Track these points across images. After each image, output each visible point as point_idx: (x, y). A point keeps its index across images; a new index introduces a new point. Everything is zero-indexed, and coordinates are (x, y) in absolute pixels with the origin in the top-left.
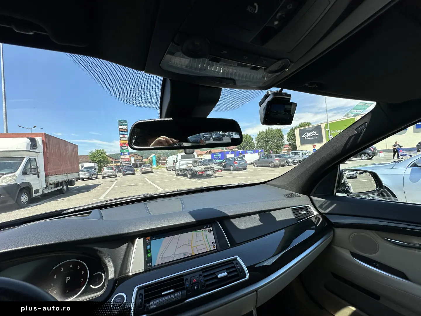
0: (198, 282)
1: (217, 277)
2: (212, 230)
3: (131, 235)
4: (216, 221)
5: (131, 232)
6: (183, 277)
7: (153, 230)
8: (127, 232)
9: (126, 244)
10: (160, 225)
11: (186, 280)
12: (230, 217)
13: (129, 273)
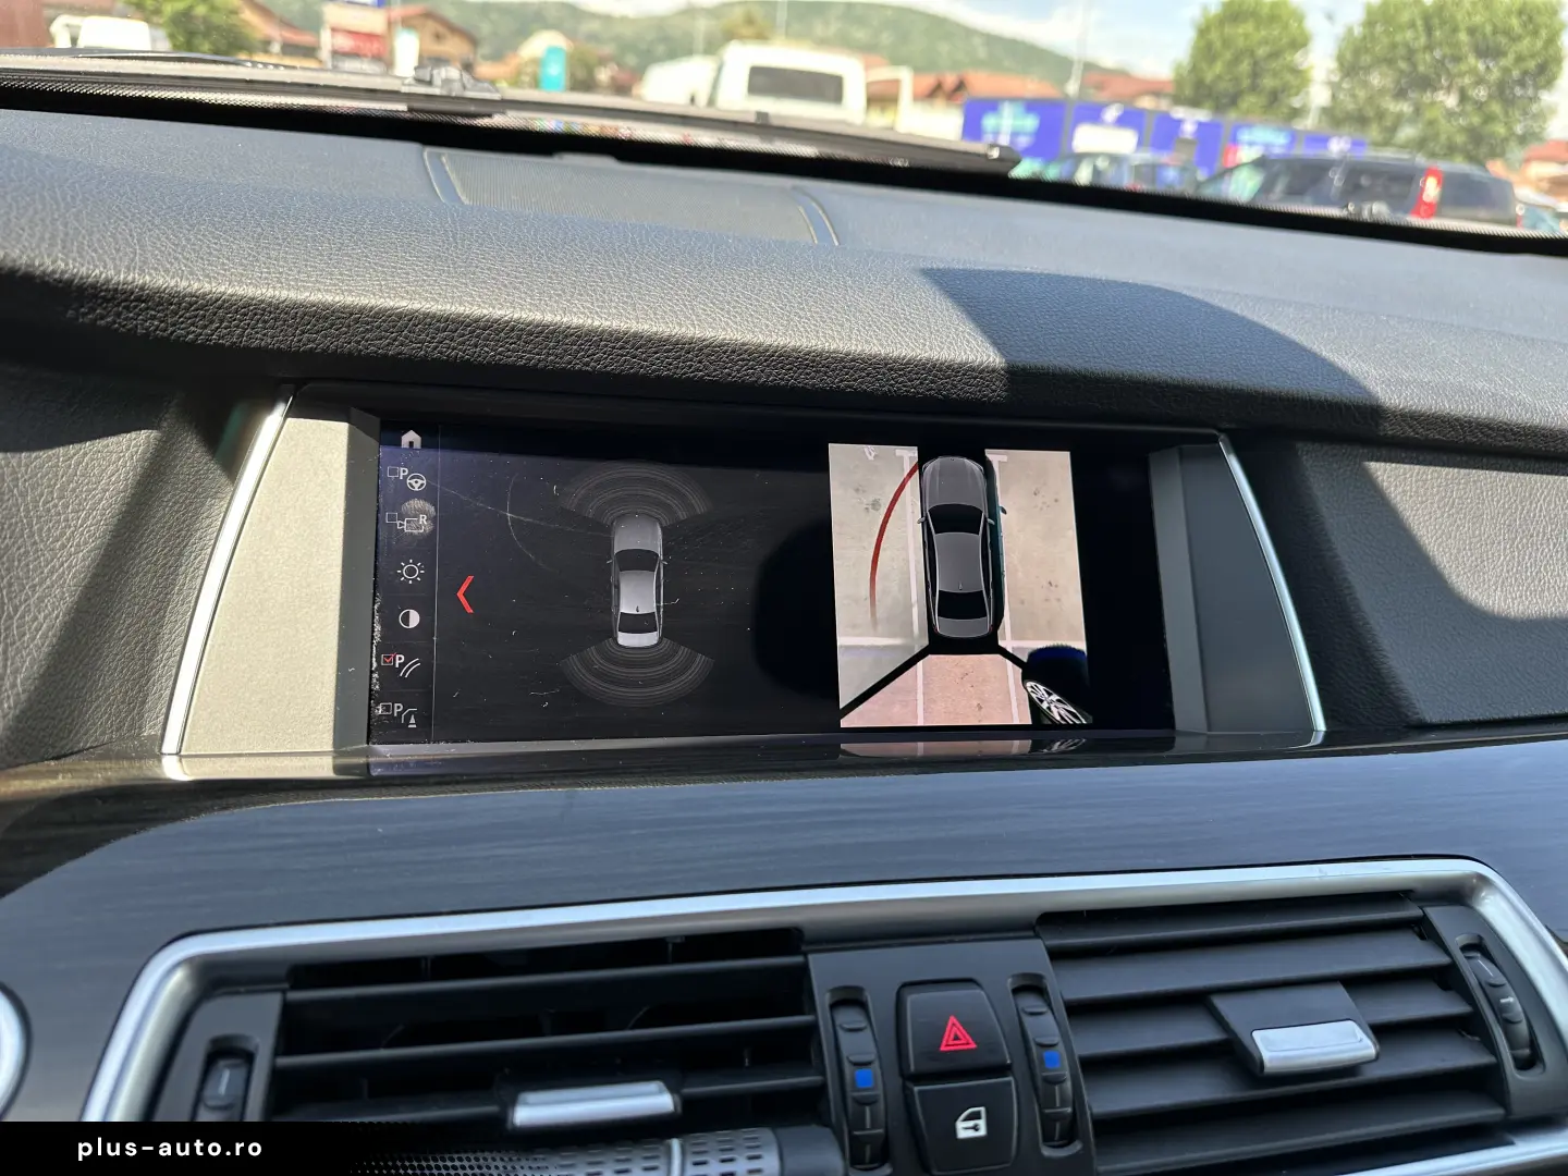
0: (1002, 1070)
1: (1233, 1055)
3: (188, 333)
4: (1215, 440)
5: (185, 296)
6: (805, 954)
7: (476, 347)
8: (130, 278)
9: (133, 434)
10: (568, 301)
11: (834, 1006)
12: (1388, 429)
13: (159, 756)
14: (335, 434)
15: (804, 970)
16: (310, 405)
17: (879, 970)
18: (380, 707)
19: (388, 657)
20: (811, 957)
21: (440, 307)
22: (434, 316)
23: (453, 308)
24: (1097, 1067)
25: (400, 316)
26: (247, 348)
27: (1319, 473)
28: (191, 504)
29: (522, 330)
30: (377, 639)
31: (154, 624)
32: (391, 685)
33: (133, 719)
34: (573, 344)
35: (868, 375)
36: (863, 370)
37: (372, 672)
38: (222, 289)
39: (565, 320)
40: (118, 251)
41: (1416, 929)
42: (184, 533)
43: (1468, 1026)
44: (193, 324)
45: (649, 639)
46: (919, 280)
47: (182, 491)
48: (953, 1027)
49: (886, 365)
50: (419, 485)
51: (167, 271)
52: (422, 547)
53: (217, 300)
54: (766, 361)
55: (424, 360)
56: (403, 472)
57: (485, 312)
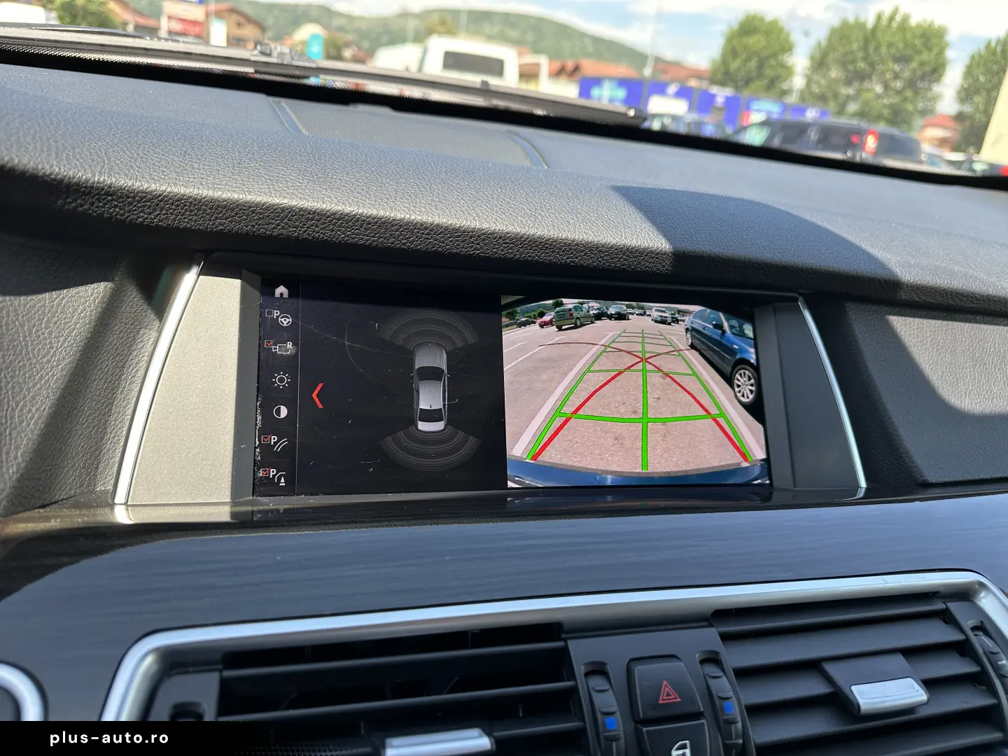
0: (698, 715)
1: (841, 702)
3: (139, 218)
4: (796, 300)
5: (138, 192)
6: (565, 640)
7: (333, 231)
8: (102, 179)
9: (95, 285)
10: (394, 202)
11: (587, 674)
12: (903, 296)
13: (112, 506)
14: (231, 287)
15: (565, 651)
16: (216, 267)
17: (615, 650)
18: (261, 471)
19: (266, 438)
20: (569, 642)
21: (310, 204)
22: (306, 210)
23: (319, 205)
24: (756, 711)
25: (283, 210)
26: (177, 228)
27: (859, 321)
28: (131, 332)
29: (364, 221)
30: (259, 425)
31: (104, 415)
32: (268, 457)
33: (90, 479)
34: (397, 230)
35: (585, 254)
36: (582, 251)
37: (256, 448)
38: (163, 188)
39: (392, 215)
40: (93, 161)
41: (942, 617)
42: (125, 352)
43: (979, 680)
44: (142, 212)
45: (438, 426)
46: (612, 193)
47: (126, 324)
48: (666, 688)
49: (598, 248)
50: (287, 322)
51: (126, 175)
52: (288, 364)
53: (160, 196)
54: (521, 244)
55: (297, 239)
56: (276, 313)
57: (340, 208)
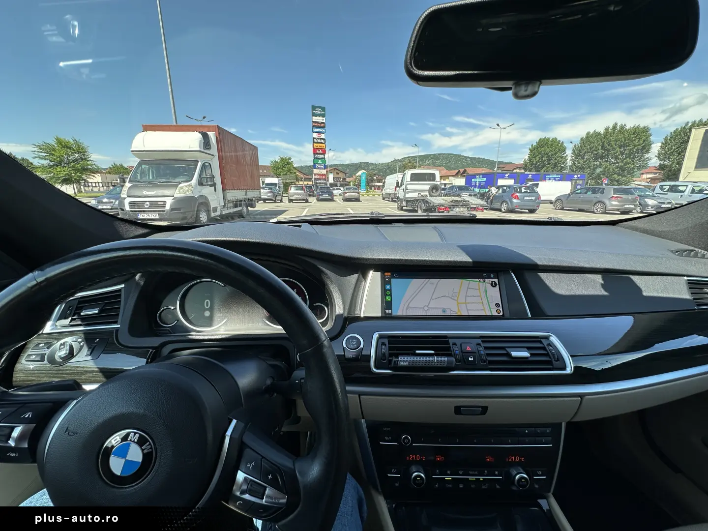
1: (509, 355)
2: (497, 283)
3: (363, 262)
4: (509, 271)
5: (364, 258)
6: (448, 338)
7: (399, 262)
9: (356, 274)
11: (452, 345)
12: (541, 268)
13: (360, 313)
14: (379, 274)
15: (448, 340)
16: (376, 270)
17: (458, 342)
22: (394, 259)
24: (488, 355)
25: (389, 259)
26: (370, 263)
27: (528, 276)
28: (361, 283)
29: (405, 260)
34: (412, 261)
36: (451, 263)
37: (384, 305)
38: (369, 257)
39: (411, 258)
41: (539, 342)
42: (360, 287)
43: (547, 355)
44: (365, 261)
46: (457, 248)
48: (468, 348)
49: (454, 262)
53: (367, 258)
